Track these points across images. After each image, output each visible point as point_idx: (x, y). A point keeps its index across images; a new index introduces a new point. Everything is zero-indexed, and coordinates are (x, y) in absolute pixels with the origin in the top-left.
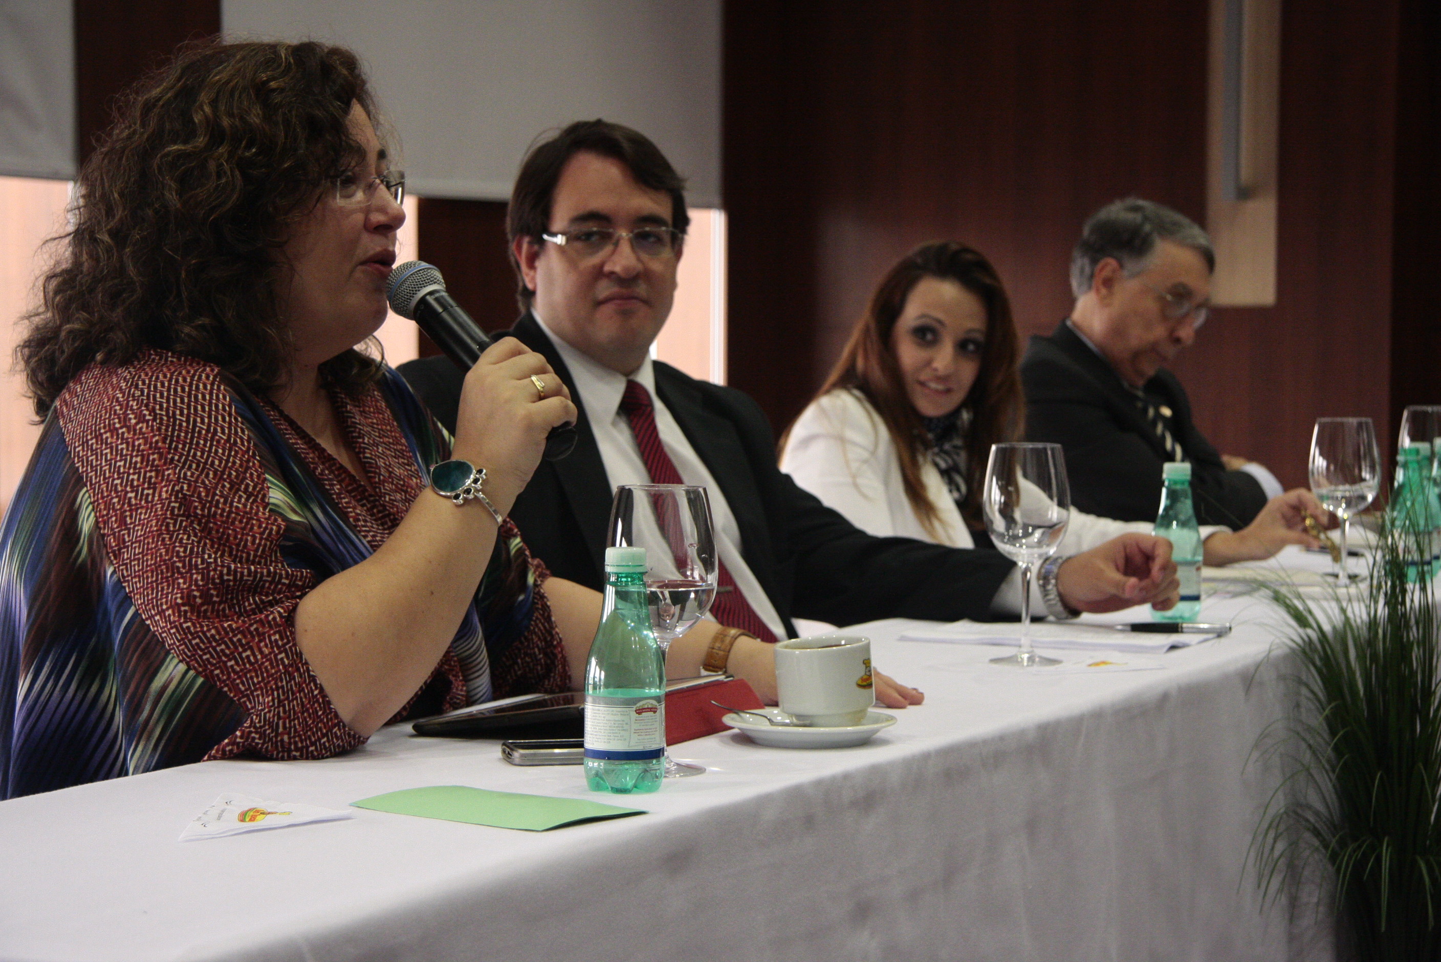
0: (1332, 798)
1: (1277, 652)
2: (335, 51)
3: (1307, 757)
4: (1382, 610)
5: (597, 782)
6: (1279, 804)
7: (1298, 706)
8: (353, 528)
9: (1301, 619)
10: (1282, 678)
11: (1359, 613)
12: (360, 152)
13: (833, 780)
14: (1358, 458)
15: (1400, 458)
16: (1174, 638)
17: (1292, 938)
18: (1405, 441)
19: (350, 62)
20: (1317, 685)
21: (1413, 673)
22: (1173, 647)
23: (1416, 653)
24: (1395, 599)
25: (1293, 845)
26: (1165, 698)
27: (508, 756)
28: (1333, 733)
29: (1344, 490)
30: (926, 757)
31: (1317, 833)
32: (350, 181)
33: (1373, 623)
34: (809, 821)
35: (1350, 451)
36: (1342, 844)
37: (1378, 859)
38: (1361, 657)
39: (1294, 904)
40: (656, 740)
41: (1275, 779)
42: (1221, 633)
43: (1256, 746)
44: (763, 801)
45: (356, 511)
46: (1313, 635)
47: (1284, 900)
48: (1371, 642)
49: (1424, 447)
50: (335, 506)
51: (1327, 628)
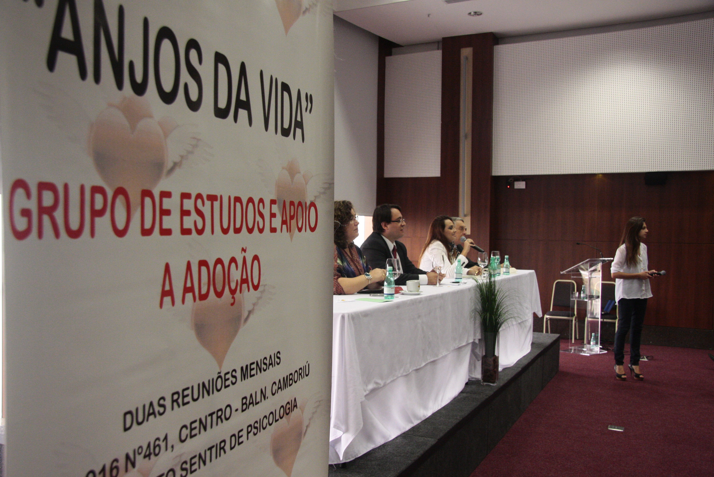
0: (481, 307)
1: (473, 286)
2: (348, 202)
3: (477, 301)
4: (488, 281)
5: (386, 298)
6: (473, 308)
7: (476, 294)
8: (351, 266)
9: (477, 281)
10: (474, 290)
11: (485, 281)
12: (353, 216)
13: (416, 298)
14: (485, 259)
15: (491, 259)
16: (458, 284)
17: (474, 328)
18: (492, 256)
19: (350, 203)
20: (479, 291)
21: (492, 290)
22: (459, 285)
23: (493, 287)
24: (490, 279)
25: (475, 314)
26: (458, 291)
27: (370, 295)
28: (481, 297)
29: (482, 263)
30: (427, 297)
31: (478, 312)
32: (351, 220)
33: (487, 282)
34: (413, 304)
35: (484, 257)
36: (482, 314)
37: (487, 316)
38: (485, 287)
39: (475, 323)
40: (394, 292)
41: (473, 304)
42: (465, 283)
43: (470, 299)
44: (408, 300)
45: (352, 263)
46: (478, 284)
47: (473, 322)
48: (487, 285)
49: (494, 257)
50: (349, 262)
51: (480, 283)
